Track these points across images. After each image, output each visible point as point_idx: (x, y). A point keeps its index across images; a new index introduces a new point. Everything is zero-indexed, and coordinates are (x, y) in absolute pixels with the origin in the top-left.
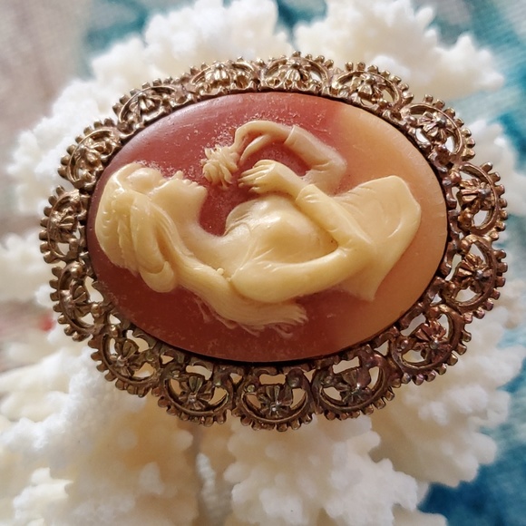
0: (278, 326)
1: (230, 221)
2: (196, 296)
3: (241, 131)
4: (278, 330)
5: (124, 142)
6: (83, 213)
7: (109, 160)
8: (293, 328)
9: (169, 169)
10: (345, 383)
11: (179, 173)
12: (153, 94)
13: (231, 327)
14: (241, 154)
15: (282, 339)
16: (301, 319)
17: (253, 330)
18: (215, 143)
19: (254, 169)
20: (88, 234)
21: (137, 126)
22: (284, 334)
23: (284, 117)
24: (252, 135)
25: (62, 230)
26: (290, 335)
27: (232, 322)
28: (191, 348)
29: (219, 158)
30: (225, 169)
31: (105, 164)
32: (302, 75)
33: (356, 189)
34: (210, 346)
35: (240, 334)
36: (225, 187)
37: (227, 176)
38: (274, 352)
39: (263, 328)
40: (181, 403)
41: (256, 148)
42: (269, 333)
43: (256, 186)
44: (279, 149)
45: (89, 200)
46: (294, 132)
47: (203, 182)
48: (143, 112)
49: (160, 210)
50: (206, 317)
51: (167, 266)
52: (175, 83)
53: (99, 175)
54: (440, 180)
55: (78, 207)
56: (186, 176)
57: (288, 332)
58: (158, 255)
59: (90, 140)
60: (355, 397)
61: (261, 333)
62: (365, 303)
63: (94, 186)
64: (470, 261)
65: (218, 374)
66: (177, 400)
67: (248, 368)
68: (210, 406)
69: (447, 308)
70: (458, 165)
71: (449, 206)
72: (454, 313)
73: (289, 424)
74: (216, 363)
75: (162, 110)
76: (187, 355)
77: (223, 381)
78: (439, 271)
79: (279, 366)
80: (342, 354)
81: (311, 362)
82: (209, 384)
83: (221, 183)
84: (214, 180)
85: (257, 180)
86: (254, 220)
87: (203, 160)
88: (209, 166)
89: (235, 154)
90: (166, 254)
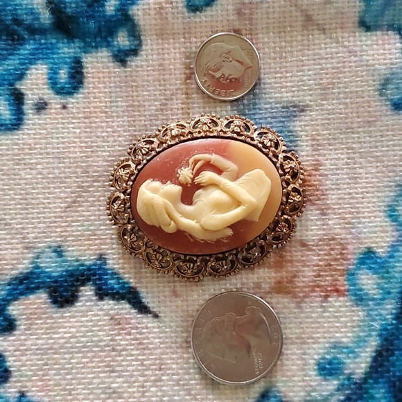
0: (222, 238)
1: (195, 199)
2: (186, 232)
3: (191, 160)
4: (222, 240)
5: (139, 170)
6: (128, 205)
7: (135, 179)
8: (228, 238)
10: (250, 254)
11: (169, 182)
12: (145, 144)
13: (202, 242)
14: (193, 170)
15: (224, 243)
17: (211, 242)
19: (200, 176)
21: (145, 162)
22: (225, 241)
23: (207, 150)
24: (196, 162)
25: (119, 211)
27: (202, 240)
28: (187, 253)
29: (185, 173)
30: (188, 178)
31: (134, 181)
32: (209, 127)
33: (244, 177)
34: (195, 250)
35: (206, 244)
36: (189, 185)
37: (190, 181)
38: (221, 248)
39: (216, 240)
40: (184, 274)
41: (199, 166)
42: (218, 242)
43: (202, 183)
44: (208, 166)
45: (130, 198)
46: (214, 158)
47: (180, 184)
48: (143, 155)
49: (165, 200)
50: (192, 240)
51: (172, 222)
52: (153, 137)
53: (132, 187)
54: (275, 165)
55: (124, 202)
56: (172, 183)
58: (168, 219)
59: (122, 169)
60: (255, 259)
63: (131, 192)
64: (292, 196)
65: (198, 260)
66: (182, 273)
67: (210, 256)
68: (197, 273)
69: (286, 217)
70: (281, 156)
71: (281, 176)
72: (289, 218)
73: (230, 274)
74: (197, 256)
75: (153, 153)
76: (185, 255)
77: (201, 262)
78: (282, 204)
79: (224, 253)
80: (248, 243)
81: (236, 249)
82: (196, 265)
83: (187, 184)
84: (185, 183)
85: (203, 181)
86: (204, 198)
87: (178, 175)
88: (181, 178)
89: (191, 171)
90: (171, 218)
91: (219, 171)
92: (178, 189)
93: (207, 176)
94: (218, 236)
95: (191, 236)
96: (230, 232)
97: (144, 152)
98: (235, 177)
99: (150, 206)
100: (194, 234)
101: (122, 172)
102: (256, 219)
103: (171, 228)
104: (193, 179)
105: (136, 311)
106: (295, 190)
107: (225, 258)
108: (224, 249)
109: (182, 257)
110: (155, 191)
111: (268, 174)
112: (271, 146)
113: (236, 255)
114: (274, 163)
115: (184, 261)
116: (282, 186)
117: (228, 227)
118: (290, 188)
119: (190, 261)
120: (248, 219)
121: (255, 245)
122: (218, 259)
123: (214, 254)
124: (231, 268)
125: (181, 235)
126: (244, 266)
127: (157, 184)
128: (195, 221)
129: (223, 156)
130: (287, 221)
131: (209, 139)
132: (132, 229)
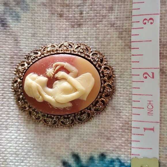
0: (66, 107)
1: (54, 86)
3: (54, 65)
5: (28, 68)
6: (21, 85)
7: (26, 72)
8: (69, 108)
9: (39, 74)
10: (82, 117)
11: (41, 75)
12: (34, 54)
13: (56, 108)
14: (54, 70)
15: (67, 110)
17: (61, 109)
18: (49, 68)
19: (58, 73)
20: (23, 89)
21: (31, 63)
23: (63, 60)
24: (56, 66)
25: (17, 88)
26: (69, 109)
27: (56, 107)
28: (48, 113)
29: (50, 71)
30: (51, 74)
32: (67, 48)
33: (81, 76)
34: (52, 112)
35: (58, 110)
36: (52, 78)
37: (52, 76)
41: (58, 69)
43: (59, 77)
44: (62, 68)
45: (22, 81)
46: (66, 64)
47: (47, 77)
48: (32, 59)
50: (51, 107)
51: (41, 97)
52: (38, 51)
53: (23, 76)
55: (20, 83)
56: (43, 76)
58: (39, 95)
59: (21, 66)
60: (85, 119)
61: (63, 109)
63: (23, 78)
64: (107, 88)
65: (55, 117)
66: (46, 123)
67: (61, 116)
68: (54, 124)
69: (103, 99)
70: (103, 67)
71: (101, 77)
72: (104, 100)
73: (71, 126)
74: (54, 115)
75: (36, 59)
76: (48, 114)
77: (56, 119)
78: (100, 92)
79: (68, 115)
80: (81, 111)
81: (74, 114)
82: (53, 119)
84: (49, 77)
85: (59, 76)
86: (59, 85)
87: (46, 72)
88: (48, 74)
89: (53, 70)
90: (41, 94)
91: (68, 72)
92: (45, 79)
93: (61, 74)
94: (65, 106)
95: (50, 104)
96: (70, 105)
97: (32, 58)
98: (76, 76)
99: (30, 87)
100: (52, 104)
101: (20, 68)
102: (85, 99)
103: (40, 100)
104: (54, 75)
106: (109, 85)
107: (69, 118)
108: (68, 113)
109: (46, 115)
110: (34, 79)
111: (94, 76)
112: (98, 61)
113: (74, 117)
114: (98, 71)
115: (47, 117)
116: (101, 83)
117: (70, 102)
118: (106, 84)
119: (51, 117)
120: (81, 99)
121: (84, 113)
122: (65, 118)
123: (63, 115)
124: (72, 123)
125: (45, 104)
126: (79, 123)
127: (35, 76)
128: (53, 97)
129: (71, 64)
130: (102, 101)
131: (66, 55)
132: (22, 98)
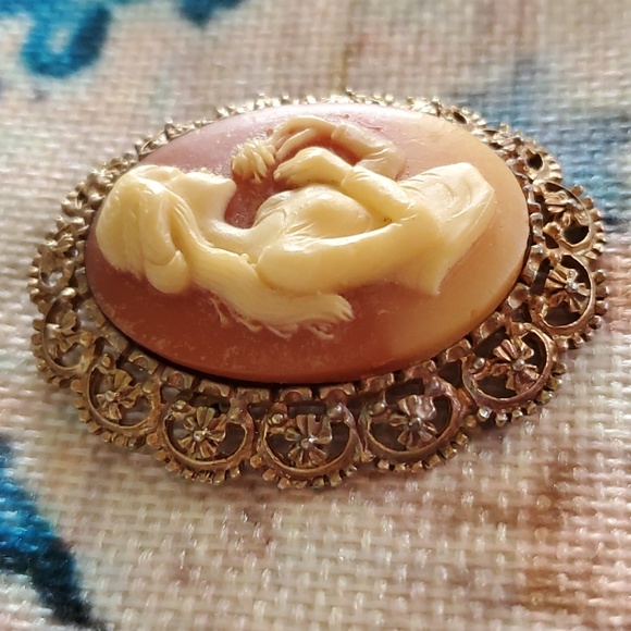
0: (315, 325)
1: (262, 210)
2: (212, 295)
3: (280, 126)
4: (314, 330)
8: (337, 326)
11: (203, 169)
15: (319, 341)
16: (346, 314)
17: (282, 332)
19: (292, 159)
22: (322, 335)
26: (331, 336)
27: (256, 323)
29: (253, 146)
30: (260, 160)
33: (416, 177)
34: (227, 356)
35: (266, 337)
36: (258, 181)
37: (263, 170)
38: (308, 359)
39: (295, 327)
40: (183, 451)
42: (303, 335)
49: (175, 196)
51: (178, 255)
54: (521, 183)
56: (213, 173)
57: (327, 333)
58: (169, 244)
62: (428, 297)
65: (234, 401)
66: (180, 449)
68: (221, 452)
69: (534, 329)
74: (234, 383)
76: (198, 378)
78: (522, 277)
79: (316, 386)
82: (223, 416)
83: (253, 177)
84: (246, 174)
89: (273, 147)
92: (224, 182)
95: (223, 308)
104: (272, 167)
105: (48, 611)
106: (570, 262)
109: (187, 383)
110: (161, 177)
112: (516, 153)
118: (555, 254)
122: (293, 407)
127: (170, 169)
128: (246, 256)
130: (533, 340)
